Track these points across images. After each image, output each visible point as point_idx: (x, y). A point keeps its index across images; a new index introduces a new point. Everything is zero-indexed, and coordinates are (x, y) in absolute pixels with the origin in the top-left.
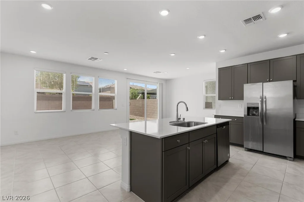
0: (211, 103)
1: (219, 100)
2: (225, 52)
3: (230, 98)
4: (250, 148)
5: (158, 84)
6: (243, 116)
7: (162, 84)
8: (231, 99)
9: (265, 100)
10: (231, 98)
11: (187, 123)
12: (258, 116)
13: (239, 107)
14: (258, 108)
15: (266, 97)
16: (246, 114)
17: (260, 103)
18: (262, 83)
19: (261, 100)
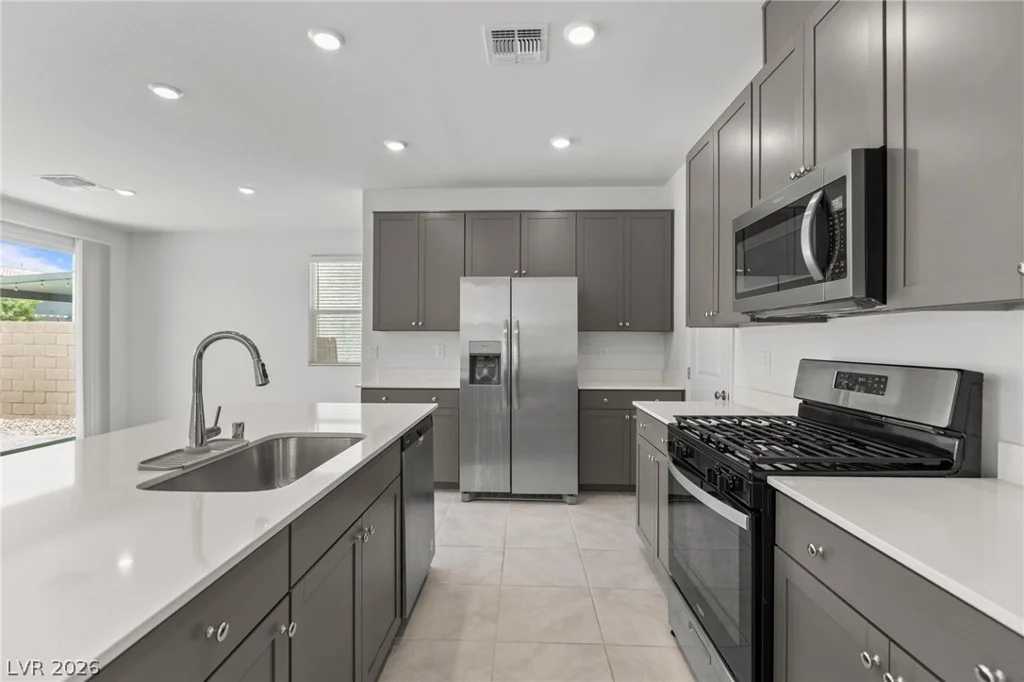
0: (334, 340)
1: (374, 330)
2: (402, 151)
3: (414, 324)
4: (477, 489)
5: (79, 245)
6: (458, 386)
7: (106, 251)
8: (417, 328)
9: (516, 332)
10: (417, 324)
11: (256, 446)
12: (499, 383)
13: (437, 354)
14: (498, 357)
15: (518, 322)
16: (467, 376)
17: (504, 341)
18: (509, 278)
19: (505, 331)
